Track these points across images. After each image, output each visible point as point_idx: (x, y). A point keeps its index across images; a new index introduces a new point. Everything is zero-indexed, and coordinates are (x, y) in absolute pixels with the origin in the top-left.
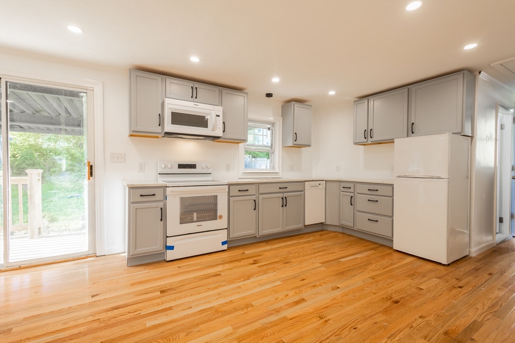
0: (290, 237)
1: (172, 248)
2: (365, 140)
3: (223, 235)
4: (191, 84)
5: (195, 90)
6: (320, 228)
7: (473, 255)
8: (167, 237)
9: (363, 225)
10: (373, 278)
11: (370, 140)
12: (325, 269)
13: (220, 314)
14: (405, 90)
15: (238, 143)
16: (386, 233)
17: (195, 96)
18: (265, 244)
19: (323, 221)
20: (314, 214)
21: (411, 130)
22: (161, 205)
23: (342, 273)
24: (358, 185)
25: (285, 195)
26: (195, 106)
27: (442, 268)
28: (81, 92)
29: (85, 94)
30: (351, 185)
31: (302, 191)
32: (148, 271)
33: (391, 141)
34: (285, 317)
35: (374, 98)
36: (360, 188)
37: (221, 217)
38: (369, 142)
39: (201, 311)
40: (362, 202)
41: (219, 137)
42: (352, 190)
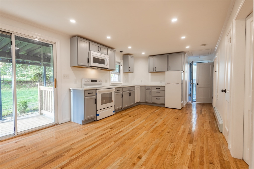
0: (131, 108)
1: (98, 115)
2: (153, 71)
3: (113, 109)
4: (98, 45)
5: (100, 48)
6: (138, 104)
7: (184, 106)
8: (97, 110)
9: (155, 100)
10: (167, 115)
11: (155, 71)
12: (153, 115)
13: (138, 129)
14: (167, 55)
15: (109, 71)
16: (163, 103)
17: (100, 50)
18: (124, 111)
19: (139, 101)
20: (137, 99)
21: (169, 69)
22: (95, 97)
23: (159, 115)
24: (152, 87)
25: (130, 91)
26: (101, 55)
27: (180, 110)
28: (50, 44)
29: (51, 45)
30: (150, 87)
31: (134, 90)
32: (94, 125)
33: (164, 72)
34: (156, 126)
35: (156, 57)
36: (153, 88)
37: (113, 101)
38: (154, 72)
39: (132, 130)
40: (154, 93)
41: (107, 68)
42: (150, 89)
